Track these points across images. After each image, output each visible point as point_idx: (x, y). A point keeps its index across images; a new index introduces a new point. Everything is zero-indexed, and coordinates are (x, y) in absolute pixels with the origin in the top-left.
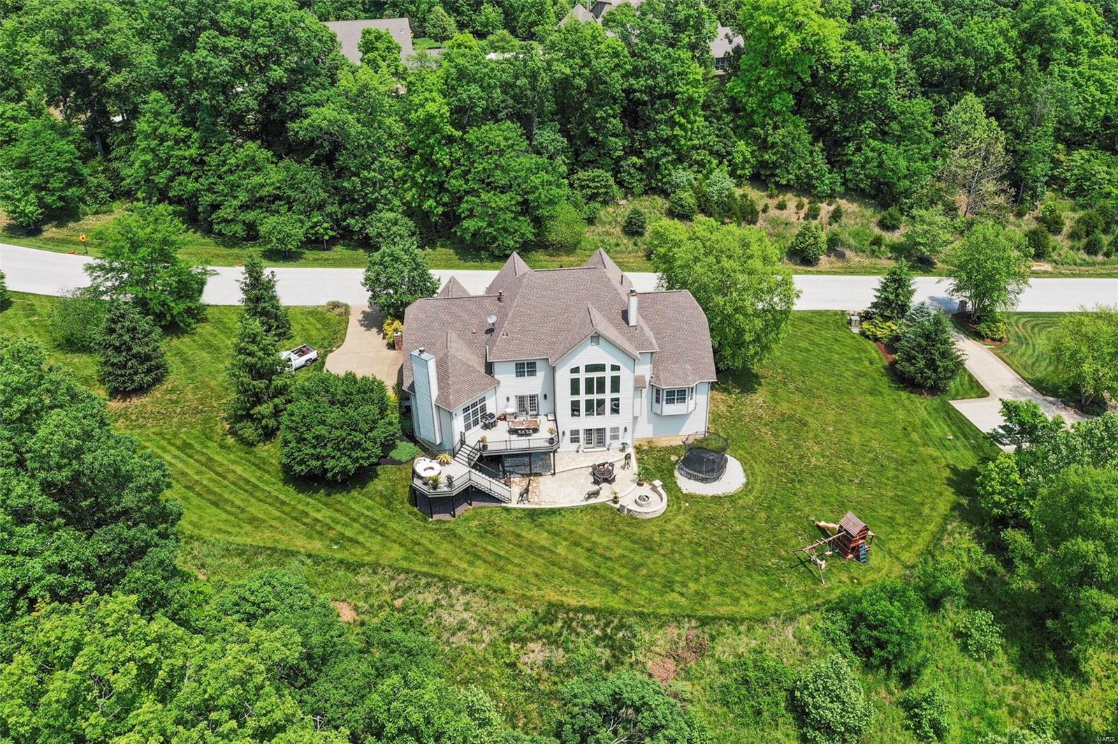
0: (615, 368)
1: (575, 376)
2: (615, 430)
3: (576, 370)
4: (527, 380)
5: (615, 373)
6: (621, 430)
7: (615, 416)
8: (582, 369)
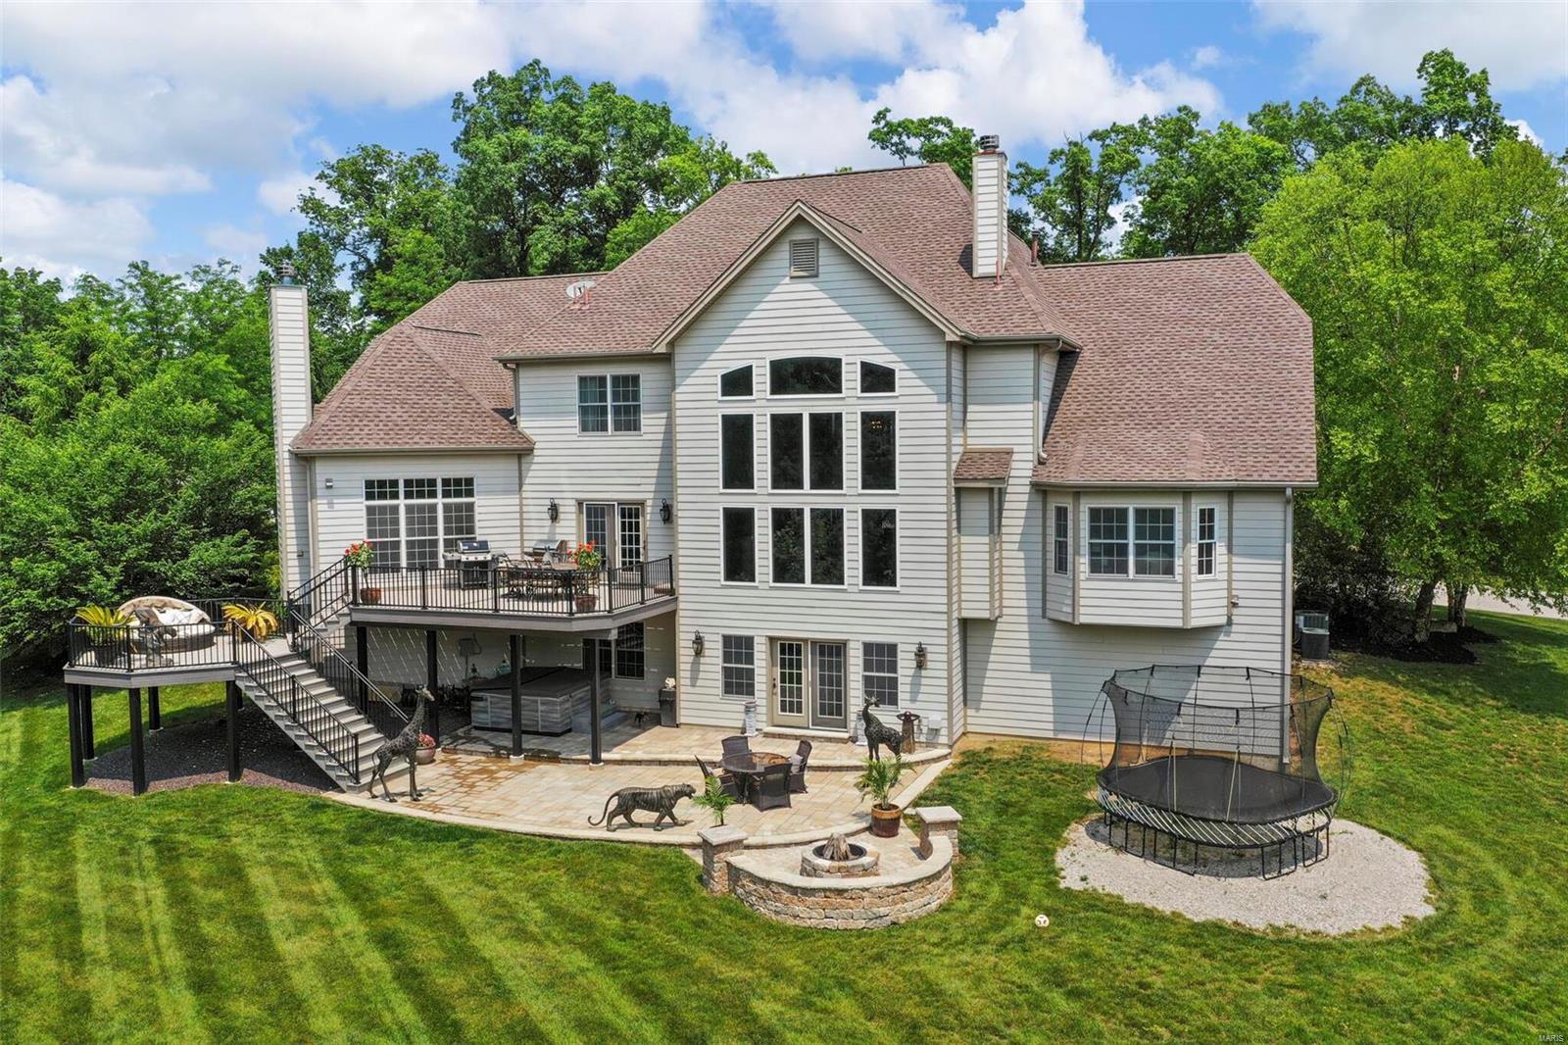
0: (877, 378)
1: (737, 406)
2: (881, 655)
3: (737, 383)
4: (611, 444)
5: (878, 403)
6: (905, 664)
7: (879, 593)
8: (762, 380)
